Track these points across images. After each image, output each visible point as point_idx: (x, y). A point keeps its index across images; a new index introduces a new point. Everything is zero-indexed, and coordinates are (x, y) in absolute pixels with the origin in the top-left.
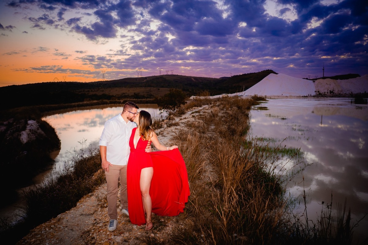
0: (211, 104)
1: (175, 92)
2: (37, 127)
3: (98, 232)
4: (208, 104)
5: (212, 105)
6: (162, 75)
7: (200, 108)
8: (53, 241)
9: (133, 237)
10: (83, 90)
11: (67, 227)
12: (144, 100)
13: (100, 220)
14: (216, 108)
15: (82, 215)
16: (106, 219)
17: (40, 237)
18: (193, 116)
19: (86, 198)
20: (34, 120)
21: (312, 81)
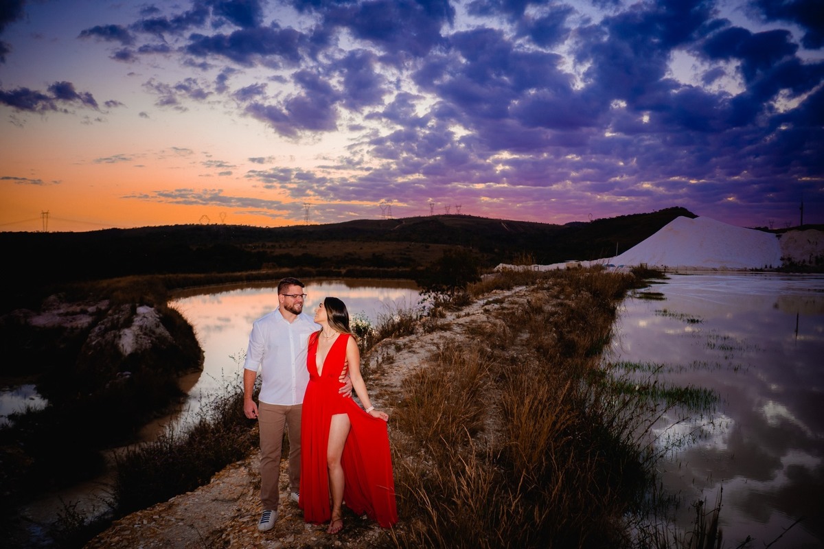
0: (533, 284)
1: (454, 256)
2: (155, 322)
3: (239, 532)
4: (527, 284)
5: (536, 286)
6: (435, 214)
7: (507, 293)
8: (152, 544)
9: (300, 544)
10: (261, 245)
11: (183, 520)
12: (392, 269)
13: (248, 511)
14: (542, 295)
15: (216, 500)
16: (259, 510)
17: (129, 535)
18: (486, 311)
19: (230, 469)
20: (151, 306)
21: (775, 234)
